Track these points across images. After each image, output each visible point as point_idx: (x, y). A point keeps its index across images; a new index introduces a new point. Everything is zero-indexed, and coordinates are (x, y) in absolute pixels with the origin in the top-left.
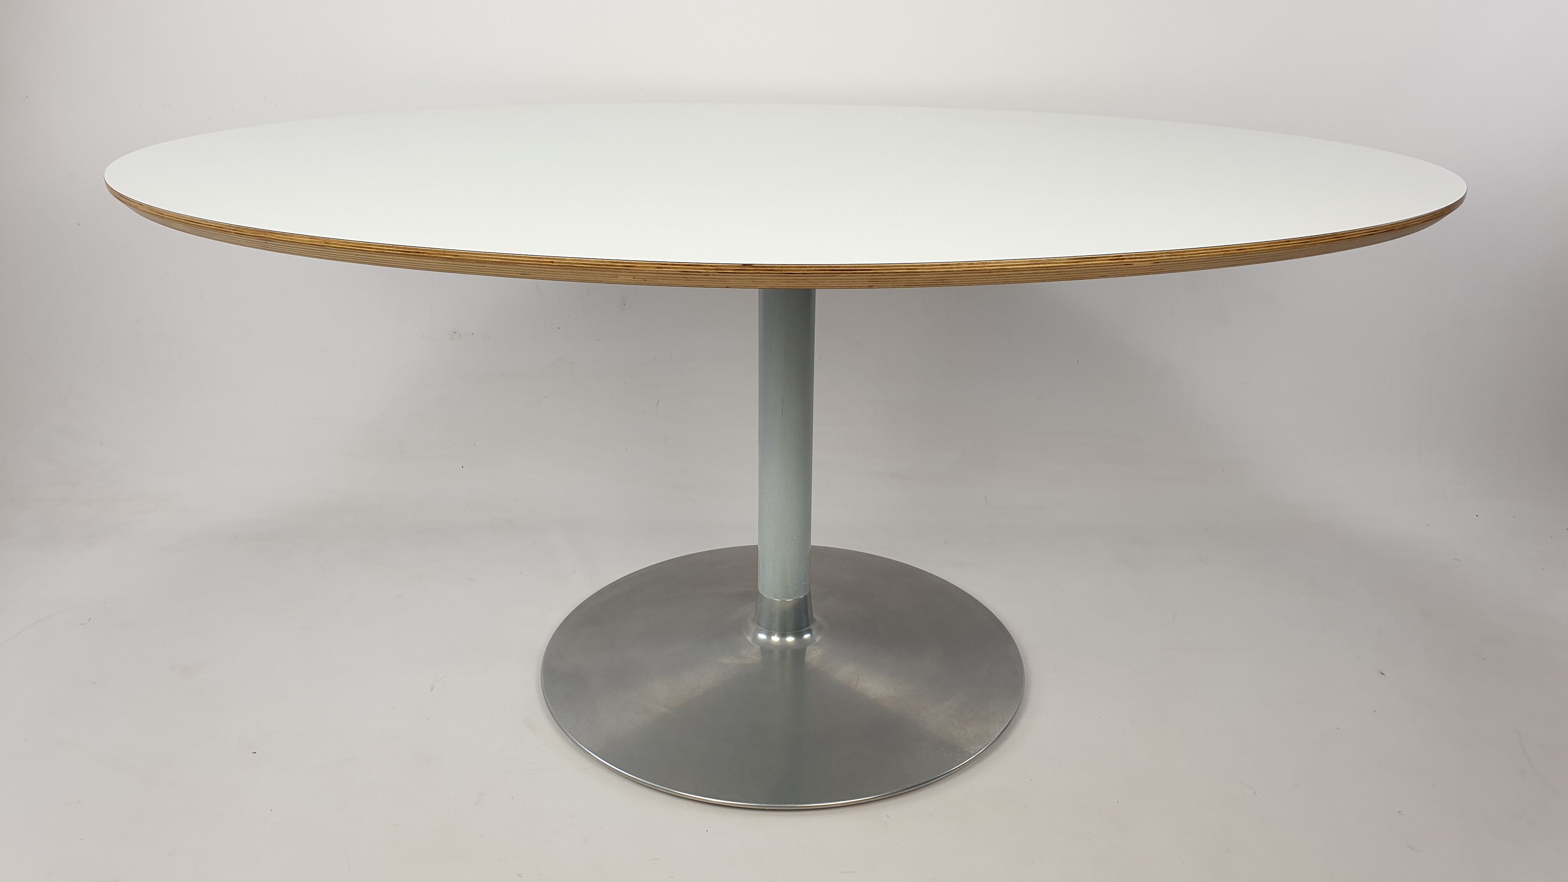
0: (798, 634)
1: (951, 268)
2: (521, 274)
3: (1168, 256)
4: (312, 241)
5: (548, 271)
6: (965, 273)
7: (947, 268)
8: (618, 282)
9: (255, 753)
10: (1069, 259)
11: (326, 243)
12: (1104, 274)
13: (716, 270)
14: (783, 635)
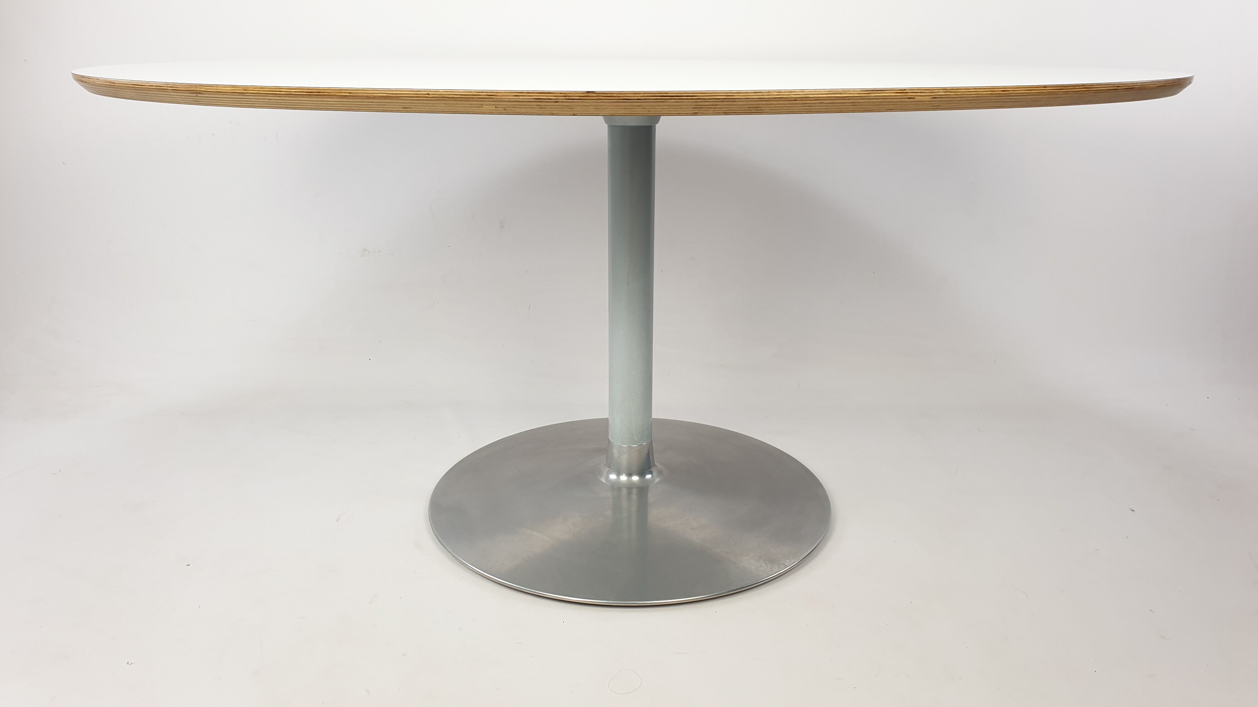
0: (642, 474)
1: (763, 95)
2: (403, 108)
3: (944, 92)
4: (234, 90)
5: (425, 104)
6: (775, 101)
7: (759, 95)
8: (483, 112)
9: (189, 565)
10: (861, 91)
11: (245, 90)
12: (891, 107)
13: (565, 96)
14: (630, 475)
